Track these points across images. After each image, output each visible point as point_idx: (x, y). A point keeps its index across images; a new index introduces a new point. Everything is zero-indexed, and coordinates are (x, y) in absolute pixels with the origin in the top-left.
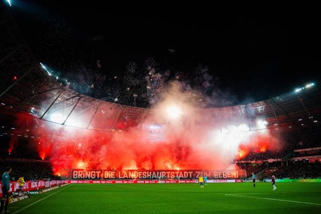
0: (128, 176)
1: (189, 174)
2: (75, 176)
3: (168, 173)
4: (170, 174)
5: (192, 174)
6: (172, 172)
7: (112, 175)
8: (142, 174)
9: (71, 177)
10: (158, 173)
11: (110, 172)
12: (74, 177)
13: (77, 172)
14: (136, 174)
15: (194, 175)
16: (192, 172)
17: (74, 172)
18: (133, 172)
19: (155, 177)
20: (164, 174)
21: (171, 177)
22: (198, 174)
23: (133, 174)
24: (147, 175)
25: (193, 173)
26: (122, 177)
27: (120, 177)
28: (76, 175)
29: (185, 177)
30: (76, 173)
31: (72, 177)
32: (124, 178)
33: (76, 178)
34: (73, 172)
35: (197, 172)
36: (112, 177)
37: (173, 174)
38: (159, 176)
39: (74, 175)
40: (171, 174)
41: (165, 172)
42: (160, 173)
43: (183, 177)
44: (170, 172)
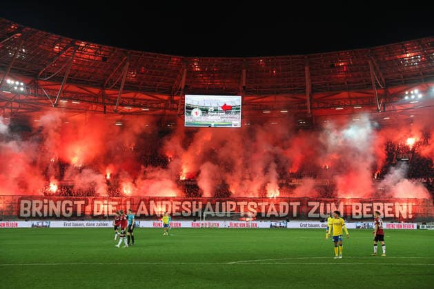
0: (149, 212)
1: (291, 208)
2: (26, 212)
3: (242, 204)
4: (246, 206)
5: (298, 206)
6: (251, 203)
7: (111, 208)
8: (180, 206)
9: (14, 213)
10: (218, 203)
11: (106, 202)
12: (22, 214)
13: (29, 202)
14: (167, 206)
15: (304, 209)
16: (299, 204)
17: (23, 202)
18: (159, 203)
19: (212, 213)
20: (232, 206)
21: (249, 214)
22: (313, 207)
23: (159, 206)
24: (191, 209)
25: (302, 205)
28: (28, 209)
29: (282, 214)
30: (26, 205)
31: (19, 211)
33: (28, 215)
34: (19, 203)
35: (310, 204)
36: (111, 214)
37: (252, 206)
38: (221, 210)
39: (23, 209)
40: (249, 207)
41: (234, 203)
42: (224, 204)
43: (277, 215)
44: (245, 203)
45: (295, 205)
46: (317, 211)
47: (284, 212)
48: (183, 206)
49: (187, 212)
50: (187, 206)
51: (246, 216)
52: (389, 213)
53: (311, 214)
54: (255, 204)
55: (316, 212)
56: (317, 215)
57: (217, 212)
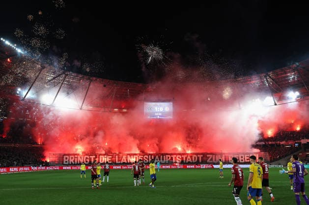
0: (127, 161)
1: (198, 158)
3: (174, 156)
4: (175, 158)
5: (202, 157)
6: (178, 156)
8: (143, 158)
9: (61, 163)
10: (161, 156)
11: (106, 156)
12: (65, 163)
13: (68, 157)
14: (136, 158)
15: (205, 158)
17: (65, 157)
18: (132, 156)
20: (169, 158)
21: (178, 161)
22: (209, 157)
23: (132, 158)
24: (148, 159)
25: (204, 156)
26: (119, 162)
27: (117, 162)
28: (67, 160)
29: (194, 161)
30: (66, 158)
31: (63, 162)
32: (122, 162)
33: (68, 163)
34: (63, 157)
37: (179, 157)
38: (163, 160)
39: (65, 160)
40: (177, 158)
41: (169, 156)
42: (164, 156)
43: (191, 162)
44: (175, 156)
45: (200, 156)
46: (212, 159)
47: (195, 160)
48: (144, 158)
49: (146, 161)
50: (146, 158)
51: (176, 162)
52: (247, 160)
53: (208, 161)
54: (180, 156)
55: (210, 160)
56: (211, 162)
57: (161, 161)
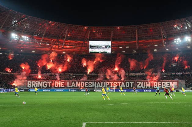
0: (76, 85)
1: (130, 84)
2: (30, 86)
3: (111, 83)
4: (113, 84)
5: (133, 84)
6: (115, 82)
7: (62, 84)
8: (88, 84)
10: (102, 83)
11: (59, 82)
12: (28, 87)
14: (83, 83)
15: (135, 85)
16: (133, 82)
18: (80, 82)
19: (100, 86)
20: (107, 84)
21: (114, 86)
22: (138, 84)
23: (80, 84)
24: (92, 84)
26: (70, 87)
27: (68, 86)
28: (30, 85)
29: (127, 87)
30: (30, 83)
31: (27, 86)
32: (72, 87)
33: (30, 87)
34: (27, 83)
35: (138, 82)
36: (61, 86)
37: (115, 84)
38: (103, 85)
39: (28, 84)
41: (108, 82)
42: (104, 83)
43: (125, 87)
44: (113, 82)
46: (140, 85)
48: (89, 84)
49: (90, 86)
52: (168, 86)
54: (116, 83)
56: (140, 87)
